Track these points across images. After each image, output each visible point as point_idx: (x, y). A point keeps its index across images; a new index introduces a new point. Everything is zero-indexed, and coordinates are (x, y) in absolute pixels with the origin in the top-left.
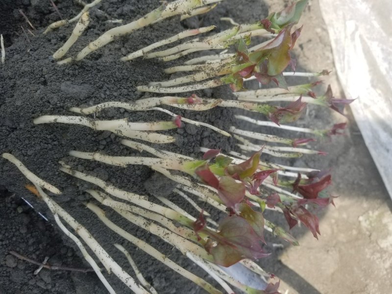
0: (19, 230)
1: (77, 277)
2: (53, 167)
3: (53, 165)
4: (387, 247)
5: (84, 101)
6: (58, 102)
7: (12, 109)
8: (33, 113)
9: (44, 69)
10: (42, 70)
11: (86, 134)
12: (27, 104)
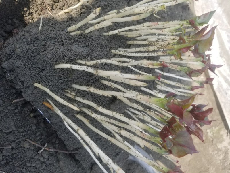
0: (31, 127)
1: (61, 156)
2: (61, 93)
3: (61, 92)
4: (222, 148)
5: (85, 57)
6: (71, 57)
7: (45, 59)
8: (56, 62)
9: (63, 36)
10: (62, 37)
11: (83, 76)
12: (54, 57)
